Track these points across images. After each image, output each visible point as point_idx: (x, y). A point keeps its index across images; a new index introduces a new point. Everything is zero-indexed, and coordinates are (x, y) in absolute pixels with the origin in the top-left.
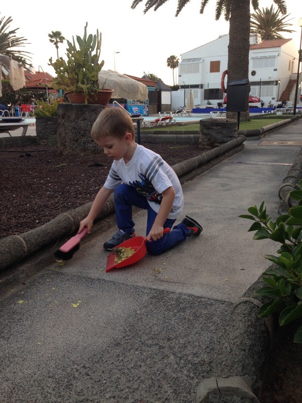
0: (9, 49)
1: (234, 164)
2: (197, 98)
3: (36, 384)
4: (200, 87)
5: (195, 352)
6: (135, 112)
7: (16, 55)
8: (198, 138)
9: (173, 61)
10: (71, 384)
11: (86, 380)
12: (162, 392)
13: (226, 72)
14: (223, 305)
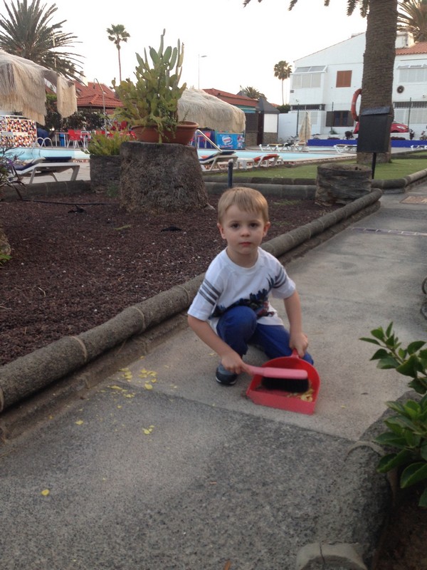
0: (52, 50)
1: (363, 233)
2: (316, 124)
3: (102, 531)
4: (320, 108)
5: (296, 502)
6: (225, 143)
7: (61, 58)
8: (314, 191)
9: (283, 69)
10: (144, 534)
11: (162, 529)
12: (253, 550)
13: (359, 92)
14: (336, 443)
